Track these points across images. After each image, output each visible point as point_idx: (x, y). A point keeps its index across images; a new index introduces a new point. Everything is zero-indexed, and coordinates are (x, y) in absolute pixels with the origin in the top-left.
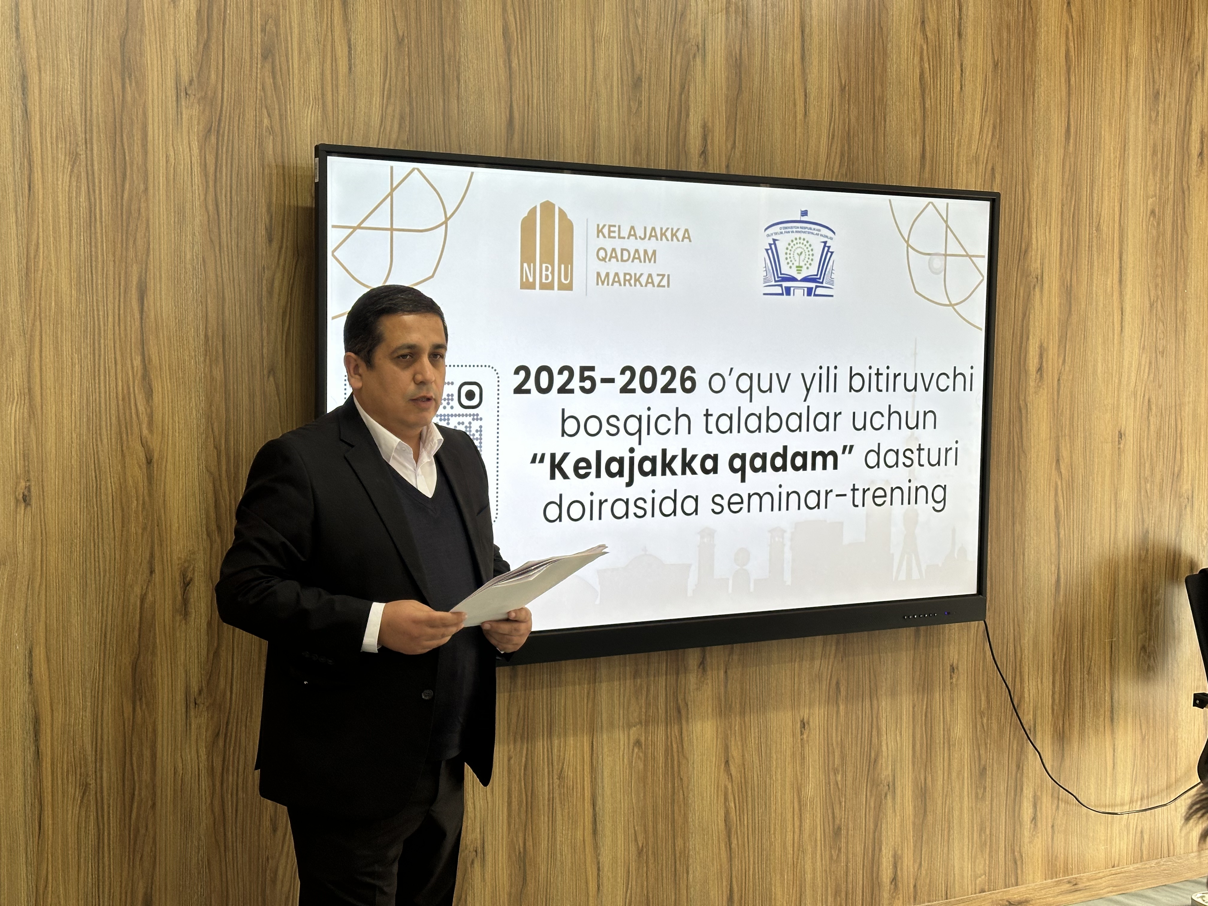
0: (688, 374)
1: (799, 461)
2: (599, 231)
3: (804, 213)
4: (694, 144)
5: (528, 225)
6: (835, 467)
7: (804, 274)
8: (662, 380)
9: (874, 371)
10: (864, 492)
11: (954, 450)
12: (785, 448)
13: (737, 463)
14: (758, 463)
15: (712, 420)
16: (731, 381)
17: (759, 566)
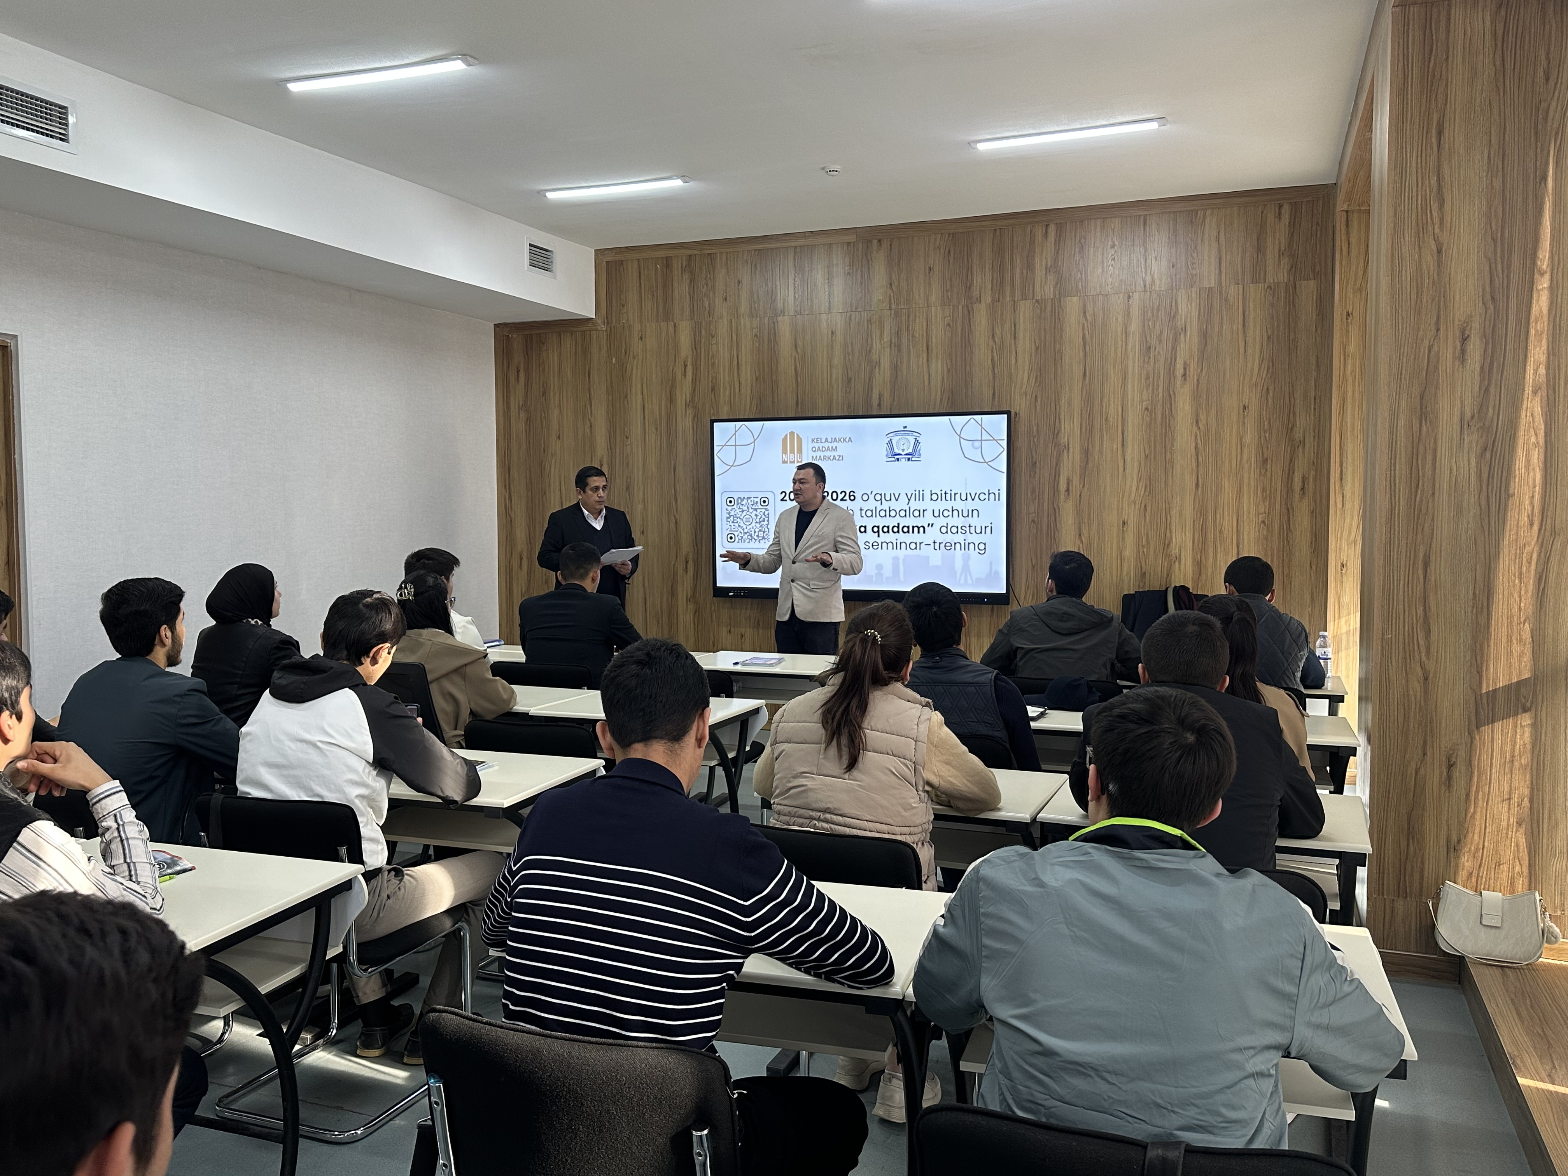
0: (852, 494)
1: (906, 529)
2: (813, 441)
3: (905, 427)
4: (875, 402)
5: (784, 440)
6: (924, 532)
7: (906, 452)
8: (841, 496)
9: (943, 492)
10: (940, 543)
11: (989, 528)
12: (898, 524)
13: (876, 529)
14: (886, 529)
15: (863, 512)
16: (872, 497)
17: (887, 572)
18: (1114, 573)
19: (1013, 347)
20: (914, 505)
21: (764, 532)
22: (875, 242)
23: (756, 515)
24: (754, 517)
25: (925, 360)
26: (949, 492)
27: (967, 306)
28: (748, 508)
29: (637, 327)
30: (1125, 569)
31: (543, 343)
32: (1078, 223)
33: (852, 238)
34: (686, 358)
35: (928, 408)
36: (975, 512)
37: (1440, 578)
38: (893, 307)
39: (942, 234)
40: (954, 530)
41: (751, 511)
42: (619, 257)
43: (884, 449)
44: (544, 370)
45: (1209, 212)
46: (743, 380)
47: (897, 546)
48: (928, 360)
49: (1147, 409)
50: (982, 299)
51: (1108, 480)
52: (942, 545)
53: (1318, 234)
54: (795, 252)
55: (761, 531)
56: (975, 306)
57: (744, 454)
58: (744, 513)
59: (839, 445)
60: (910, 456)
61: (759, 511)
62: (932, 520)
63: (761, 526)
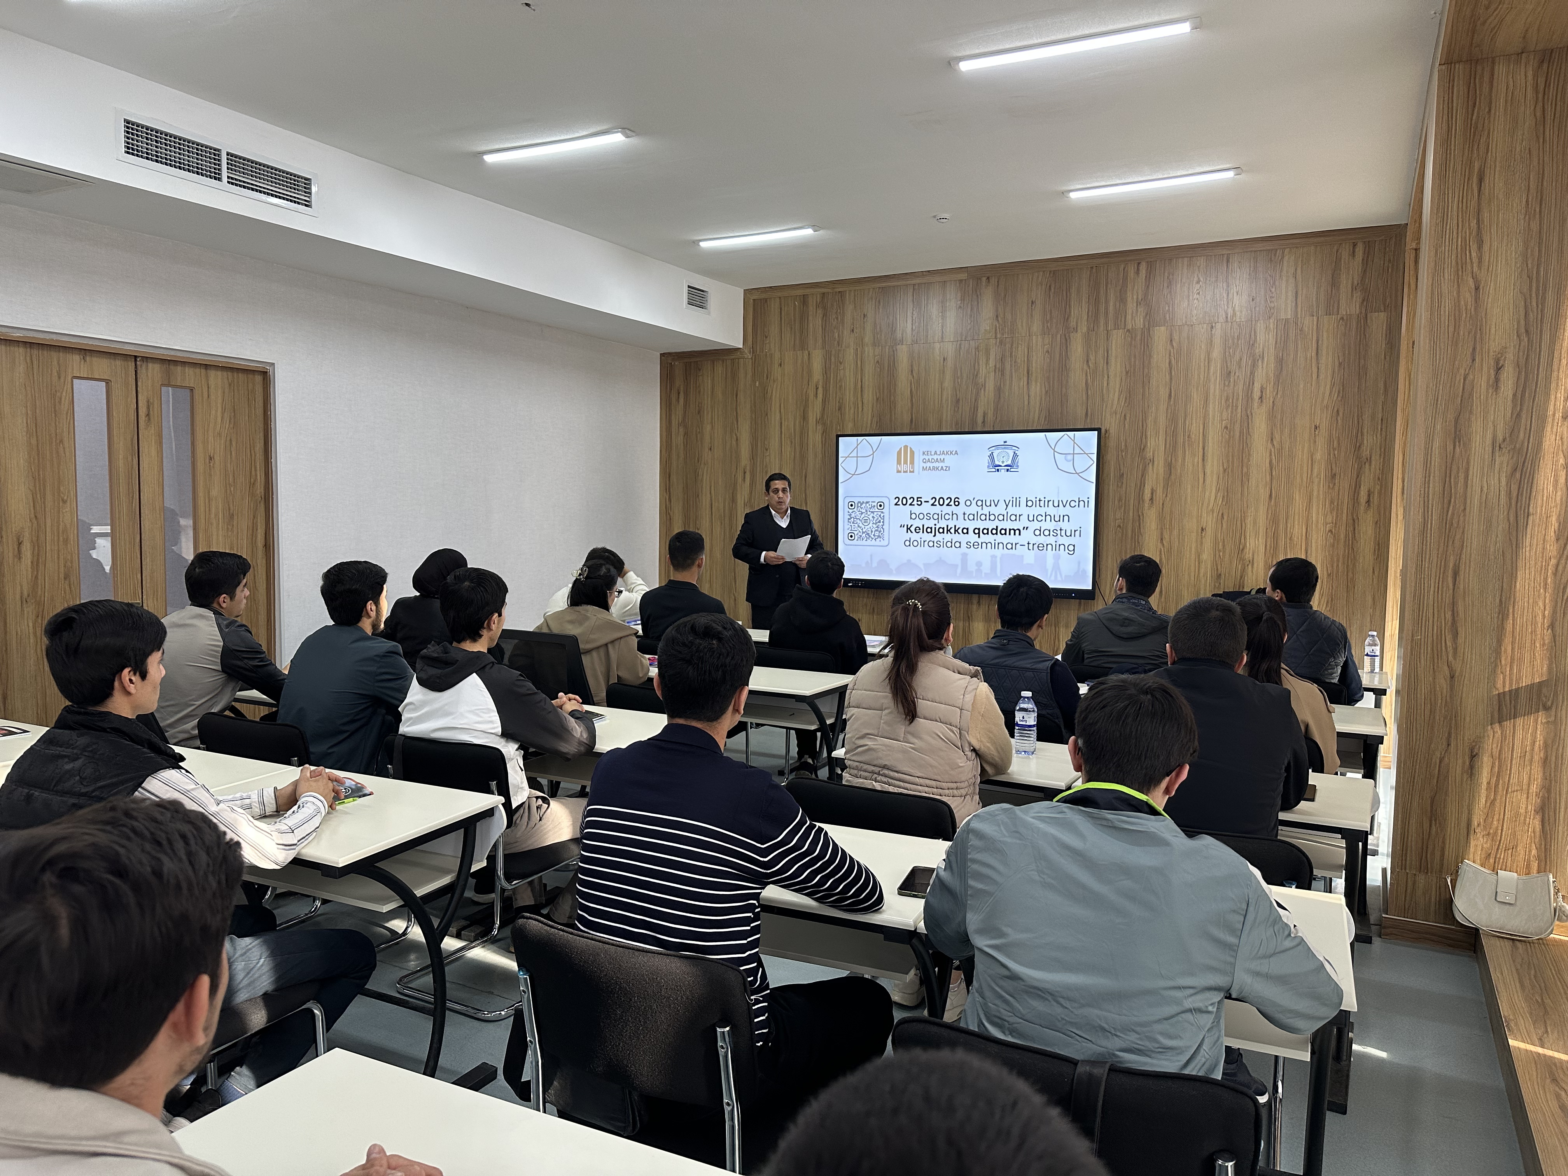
0: (956, 500)
1: (1003, 532)
2: (924, 453)
3: (1005, 442)
5: (899, 453)
6: (1020, 534)
7: (1005, 464)
8: (947, 502)
9: (1038, 499)
10: (1033, 545)
11: (1078, 532)
12: (997, 527)
13: (977, 531)
14: (985, 531)
15: (966, 516)
16: (974, 502)
17: (986, 567)
18: (1192, 574)
19: (1105, 371)
20: (1012, 510)
21: (880, 531)
22: (984, 279)
23: (873, 517)
24: (871, 519)
25: (1025, 383)
26: (1043, 499)
27: (1065, 335)
28: (866, 511)
29: (777, 355)
30: (1202, 571)
31: (700, 370)
32: (1167, 262)
33: (964, 276)
34: (818, 382)
35: (1027, 426)
36: (1066, 518)
37: (1469, 586)
38: (999, 336)
39: (1044, 271)
40: (1047, 533)
41: (869, 513)
42: (763, 296)
43: (986, 460)
44: (700, 392)
45: (1287, 251)
46: (865, 401)
47: (996, 546)
48: (1028, 383)
49: (1226, 427)
50: (1079, 328)
51: (1189, 490)
52: (1036, 546)
53: (1390, 270)
54: (914, 289)
55: (876, 530)
56: (1071, 335)
57: (864, 464)
58: (863, 516)
59: (947, 457)
60: (1009, 468)
61: (875, 513)
62: (1027, 524)
63: (877, 527)
